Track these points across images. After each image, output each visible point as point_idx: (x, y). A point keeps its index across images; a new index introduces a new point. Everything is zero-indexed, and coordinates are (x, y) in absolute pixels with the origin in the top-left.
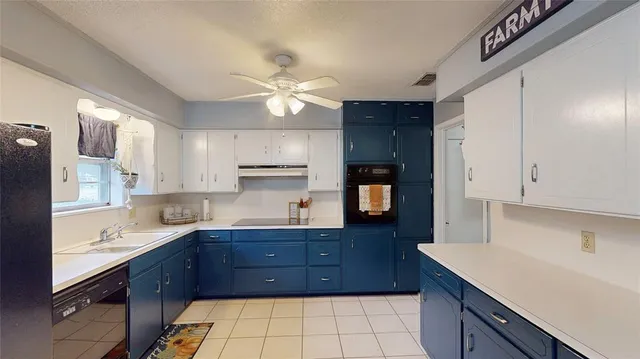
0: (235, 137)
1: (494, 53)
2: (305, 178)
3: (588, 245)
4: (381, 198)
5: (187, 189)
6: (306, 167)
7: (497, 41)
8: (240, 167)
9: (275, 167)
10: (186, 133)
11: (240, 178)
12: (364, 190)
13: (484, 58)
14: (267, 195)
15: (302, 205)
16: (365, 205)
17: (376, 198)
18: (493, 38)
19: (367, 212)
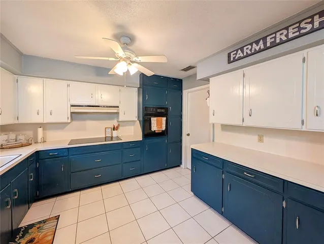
0: (68, 86)
1: (235, 60)
2: (117, 113)
3: (261, 140)
4: (161, 124)
5: (21, 121)
6: (118, 107)
7: (238, 56)
8: (72, 106)
9: (99, 106)
10: (21, 78)
11: (71, 112)
12: (154, 120)
13: (230, 62)
14: (90, 124)
15: (114, 129)
16: (154, 128)
17: (159, 124)
18: (236, 54)
19: (155, 131)
